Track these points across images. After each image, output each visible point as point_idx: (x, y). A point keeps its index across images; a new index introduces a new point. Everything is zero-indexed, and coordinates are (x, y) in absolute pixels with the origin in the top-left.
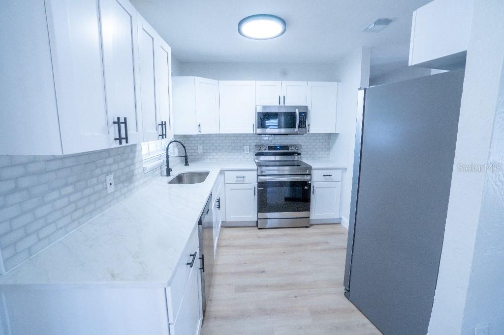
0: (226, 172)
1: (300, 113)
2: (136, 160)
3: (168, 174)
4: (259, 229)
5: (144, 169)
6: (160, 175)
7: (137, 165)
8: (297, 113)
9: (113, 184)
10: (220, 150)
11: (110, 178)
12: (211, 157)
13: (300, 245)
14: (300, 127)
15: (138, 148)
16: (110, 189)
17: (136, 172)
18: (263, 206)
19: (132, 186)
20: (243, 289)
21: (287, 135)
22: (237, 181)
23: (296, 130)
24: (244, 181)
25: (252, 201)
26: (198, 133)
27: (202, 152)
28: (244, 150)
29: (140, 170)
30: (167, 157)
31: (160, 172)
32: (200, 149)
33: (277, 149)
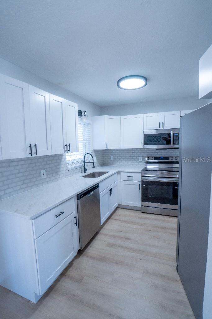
0: (121, 173)
1: (174, 134)
2: (62, 163)
3: (85, 172)
4: (142, 212)
5: (67, 168)
6: (80, 172)
7: (62, 166)
8: (172, 133)
9: (45, 175)
10: (123, 159)
11: (43, 172)
12: (118, 163)
13: (165, 228)
14: (174, 144)
15: (63, 157)
16: (43, 177)
17: (61, 169)
18: (146, 197)
19: (58, 177)
20: (110, 245)
21: (166, 149)
22: (128, 179)
23: (171, 146)
24: (132, 179)
25: (138, 193)
26: (106, 149)
27: (113, 160)
28: (139, 159)
29: (65, 169)
30: (84, 162)
31: (80, 170)
32: (112, 158)
33: (161, 159)
